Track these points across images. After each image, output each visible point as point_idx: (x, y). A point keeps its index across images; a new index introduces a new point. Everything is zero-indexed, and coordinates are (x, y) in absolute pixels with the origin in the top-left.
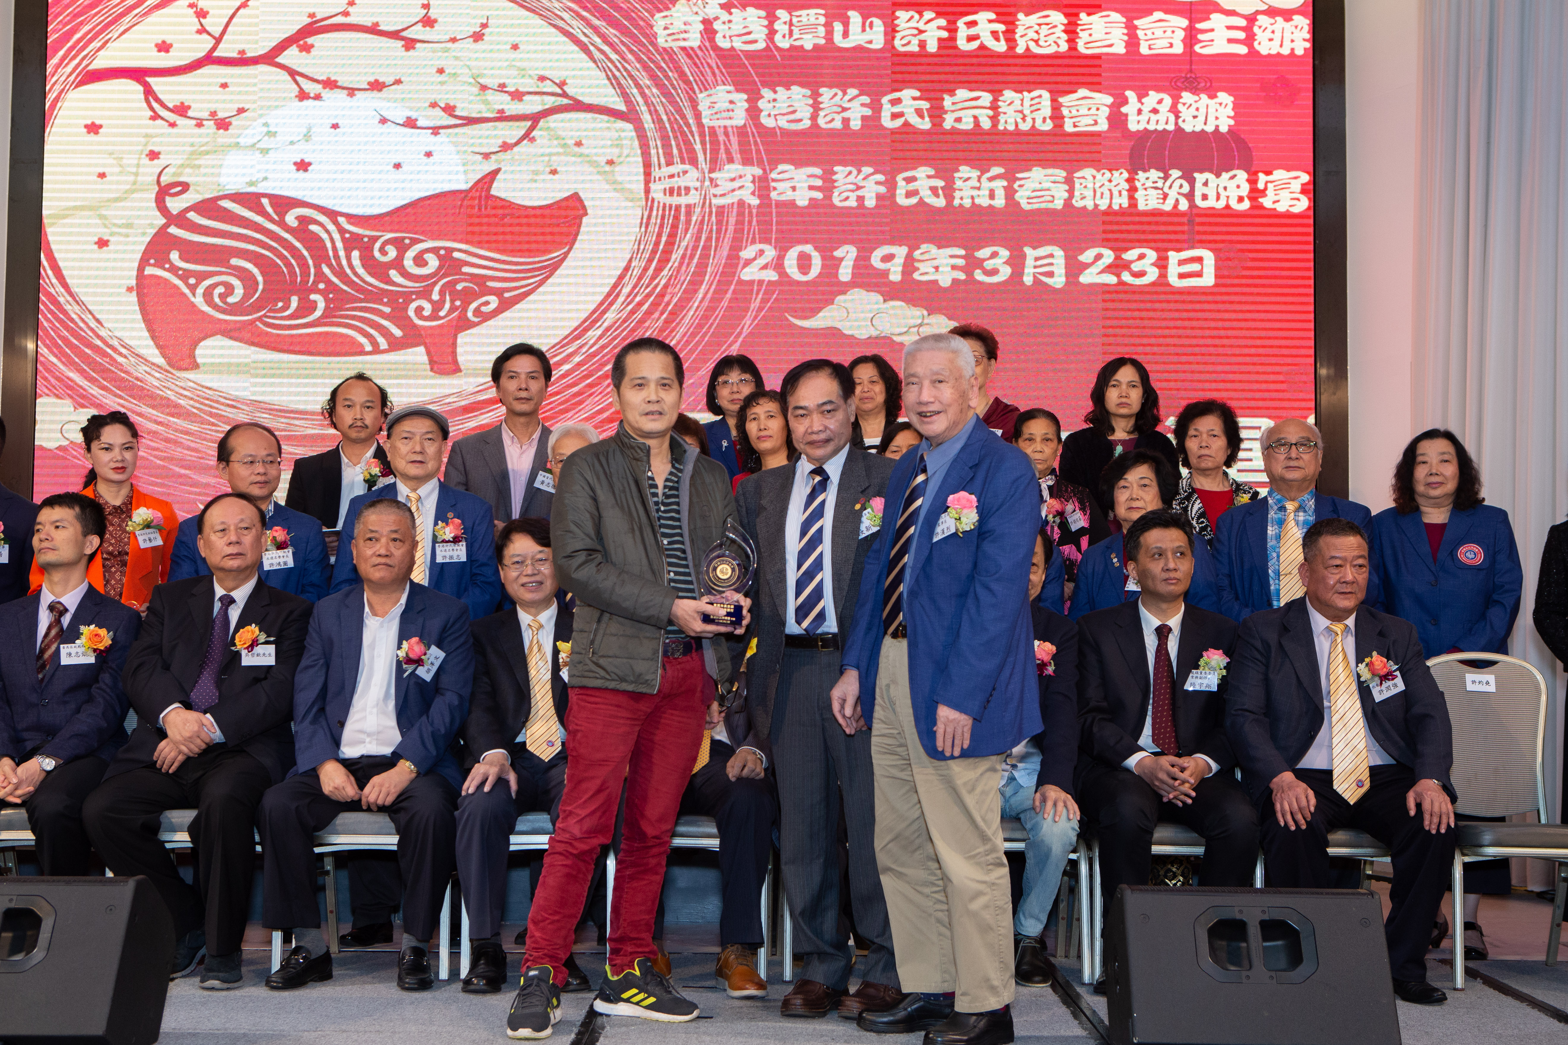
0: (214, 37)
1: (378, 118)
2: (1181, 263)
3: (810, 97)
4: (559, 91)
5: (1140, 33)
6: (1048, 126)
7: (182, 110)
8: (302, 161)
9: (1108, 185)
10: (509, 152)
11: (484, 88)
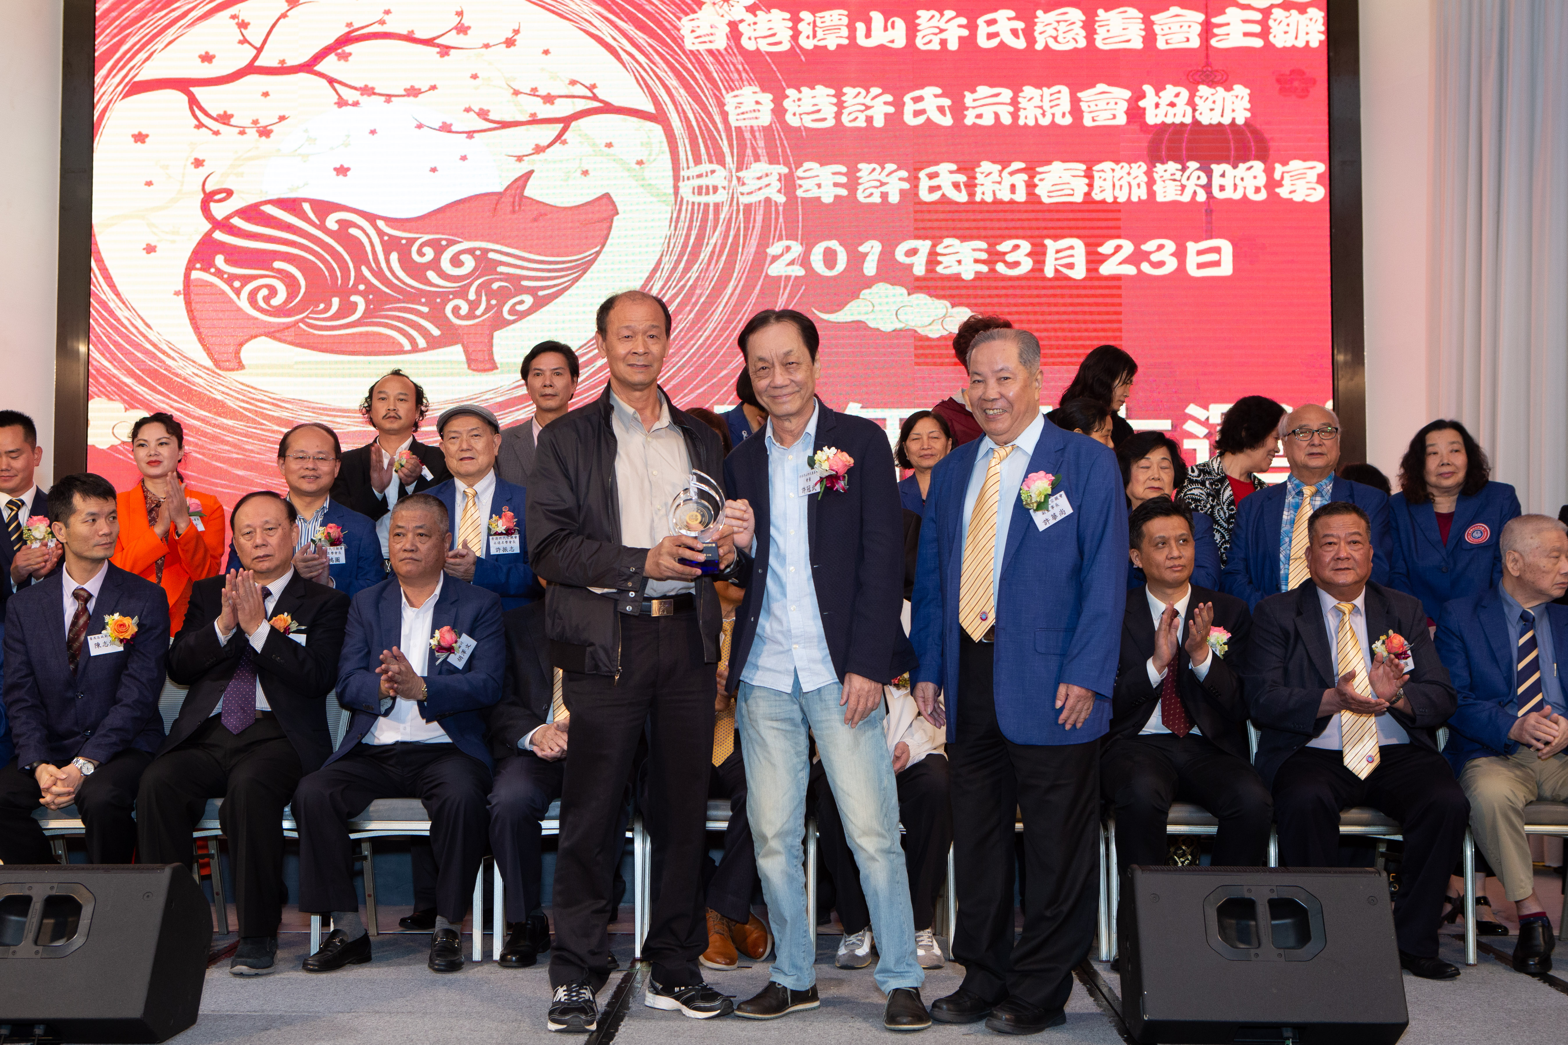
0: (255, 48)
1: (415, 123)
2: (1200, 253)
3: (835, 96)
4: (590, 95)
5: (1157, 28)
6: (1068, 120)
7: (225, 119)
8: (342, 166)
9: (1127, 178)
10: (542, 154)
11: (516, 93)
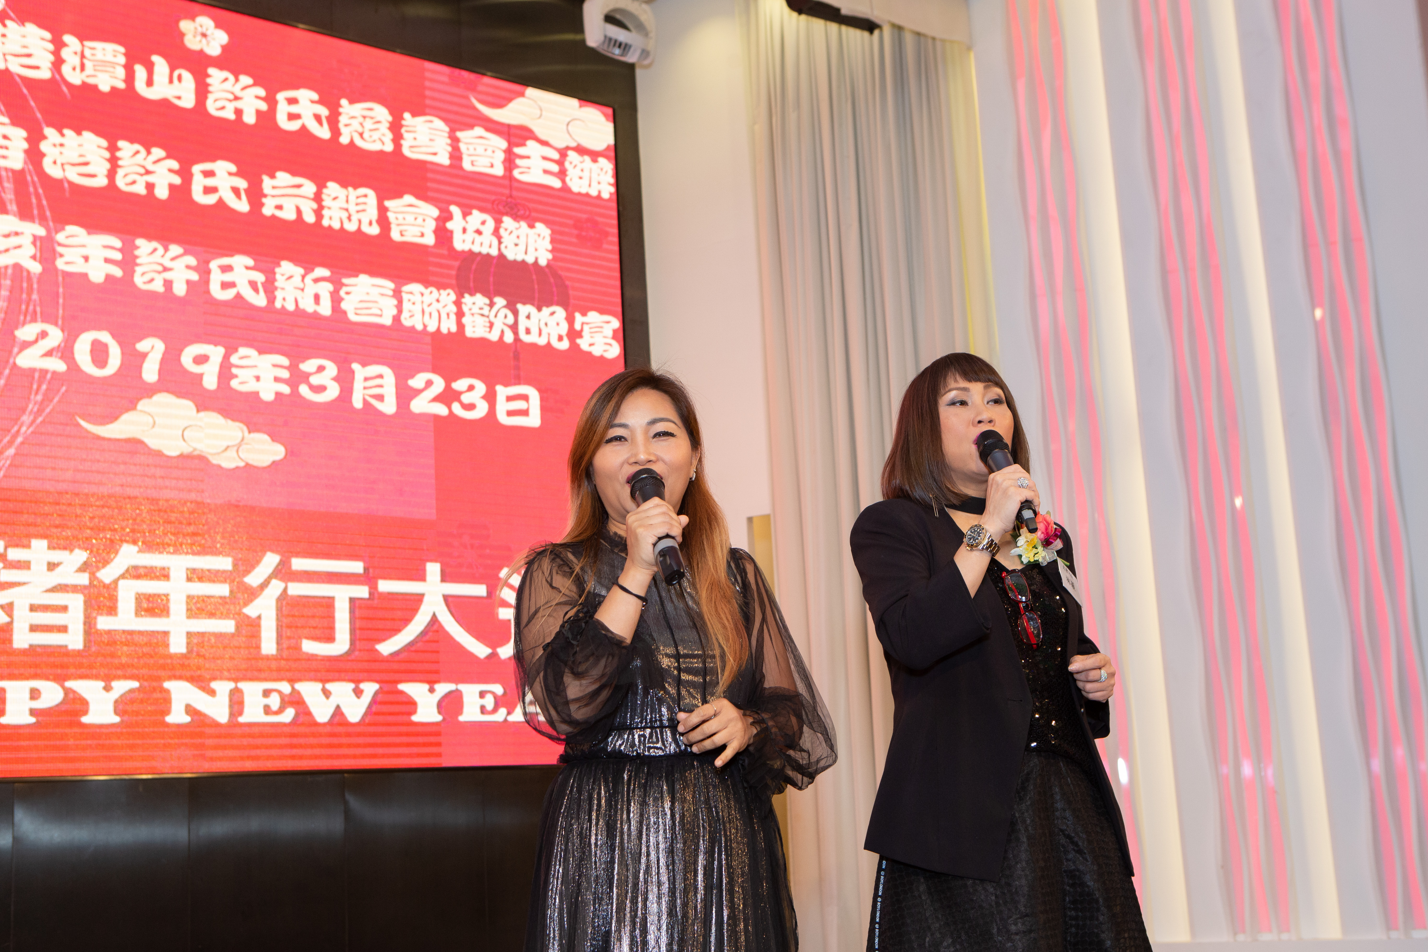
2: (509, 399)
3: (107, 149)
5: (462, 146)
6: (374, 230)
9: (435, 305)
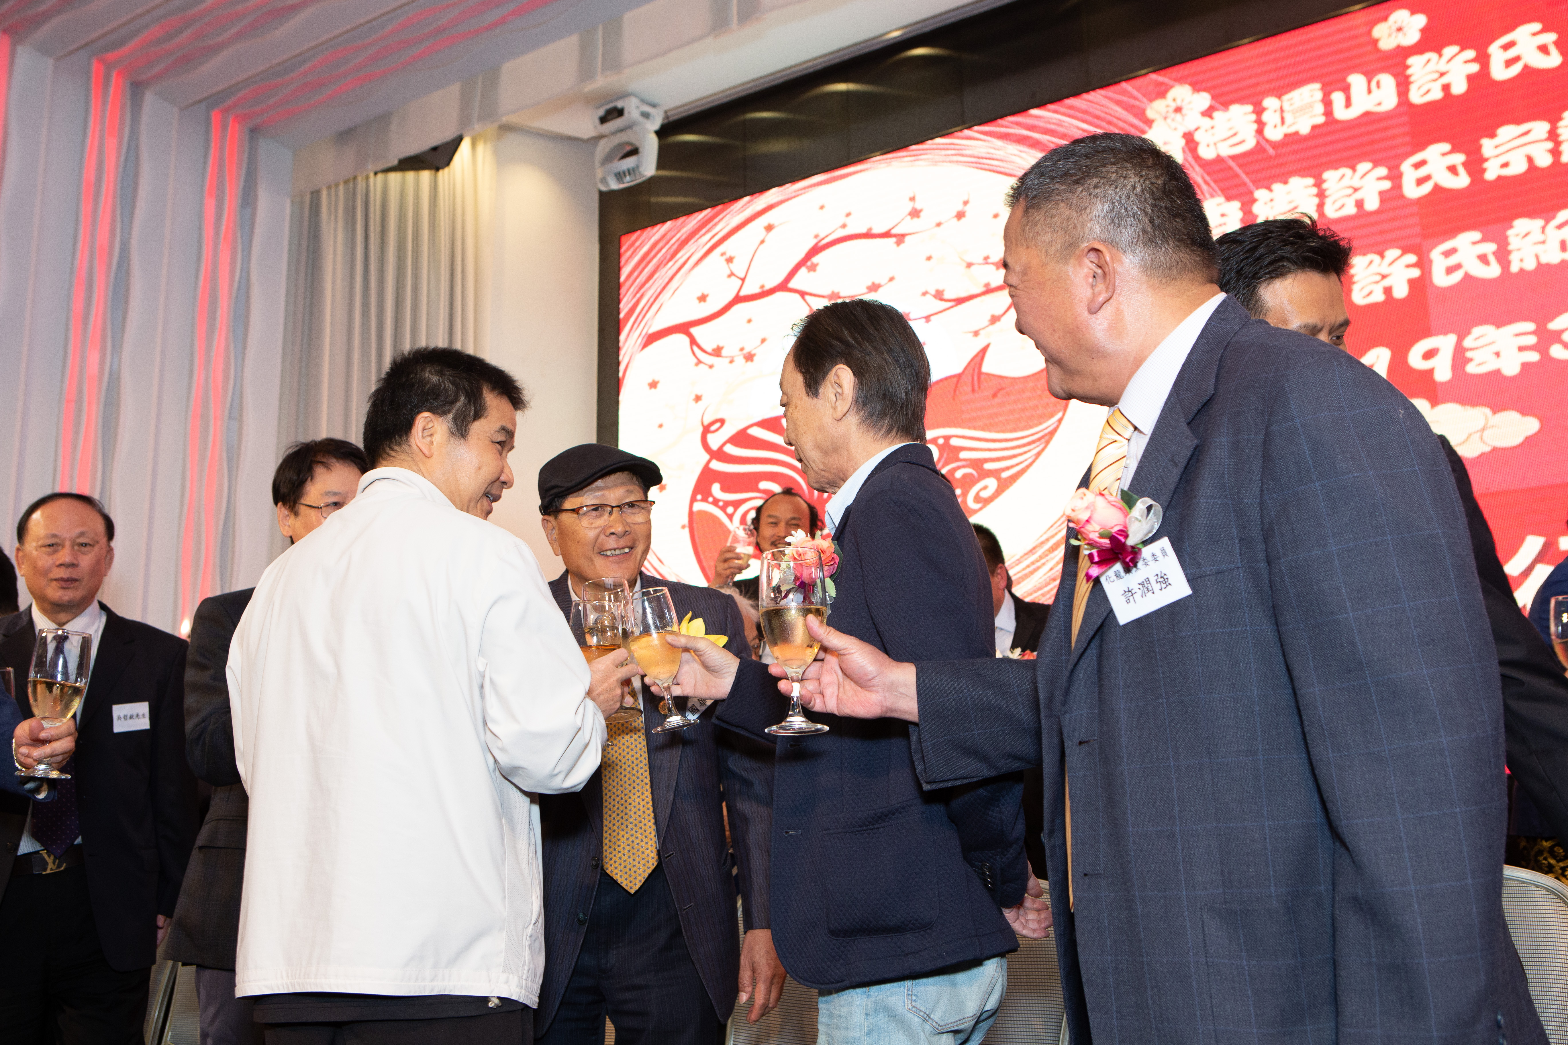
0: (740, 279)
3: (1312, 183)
7: (717, 352)
10: (998, 324)
11: (969, 265)
